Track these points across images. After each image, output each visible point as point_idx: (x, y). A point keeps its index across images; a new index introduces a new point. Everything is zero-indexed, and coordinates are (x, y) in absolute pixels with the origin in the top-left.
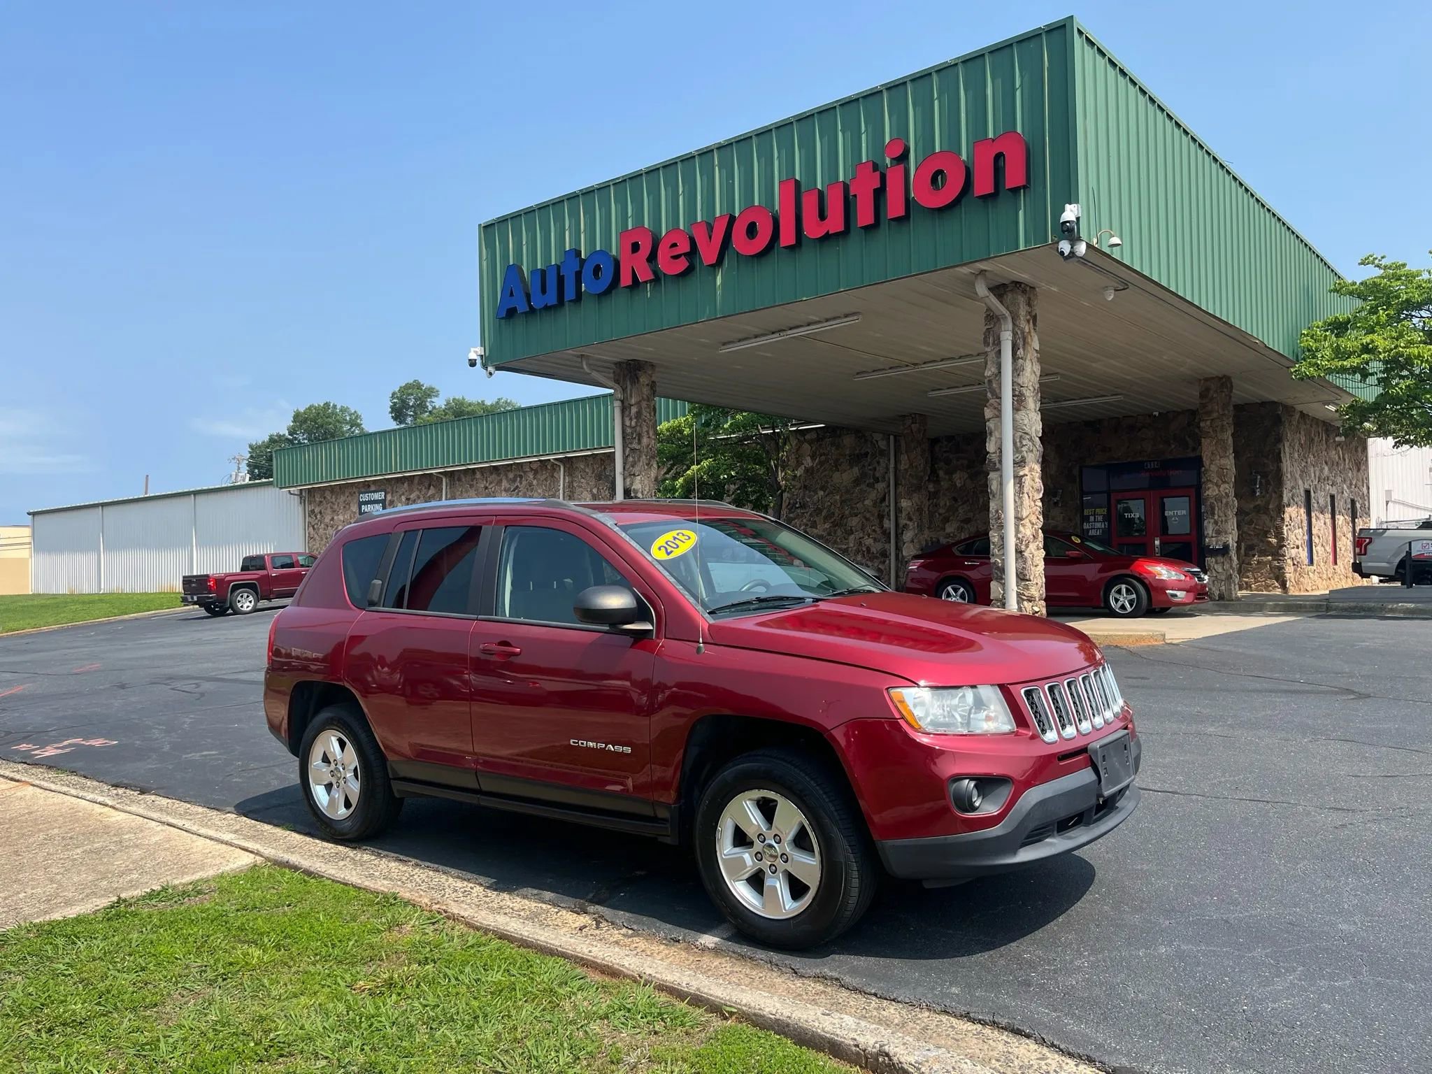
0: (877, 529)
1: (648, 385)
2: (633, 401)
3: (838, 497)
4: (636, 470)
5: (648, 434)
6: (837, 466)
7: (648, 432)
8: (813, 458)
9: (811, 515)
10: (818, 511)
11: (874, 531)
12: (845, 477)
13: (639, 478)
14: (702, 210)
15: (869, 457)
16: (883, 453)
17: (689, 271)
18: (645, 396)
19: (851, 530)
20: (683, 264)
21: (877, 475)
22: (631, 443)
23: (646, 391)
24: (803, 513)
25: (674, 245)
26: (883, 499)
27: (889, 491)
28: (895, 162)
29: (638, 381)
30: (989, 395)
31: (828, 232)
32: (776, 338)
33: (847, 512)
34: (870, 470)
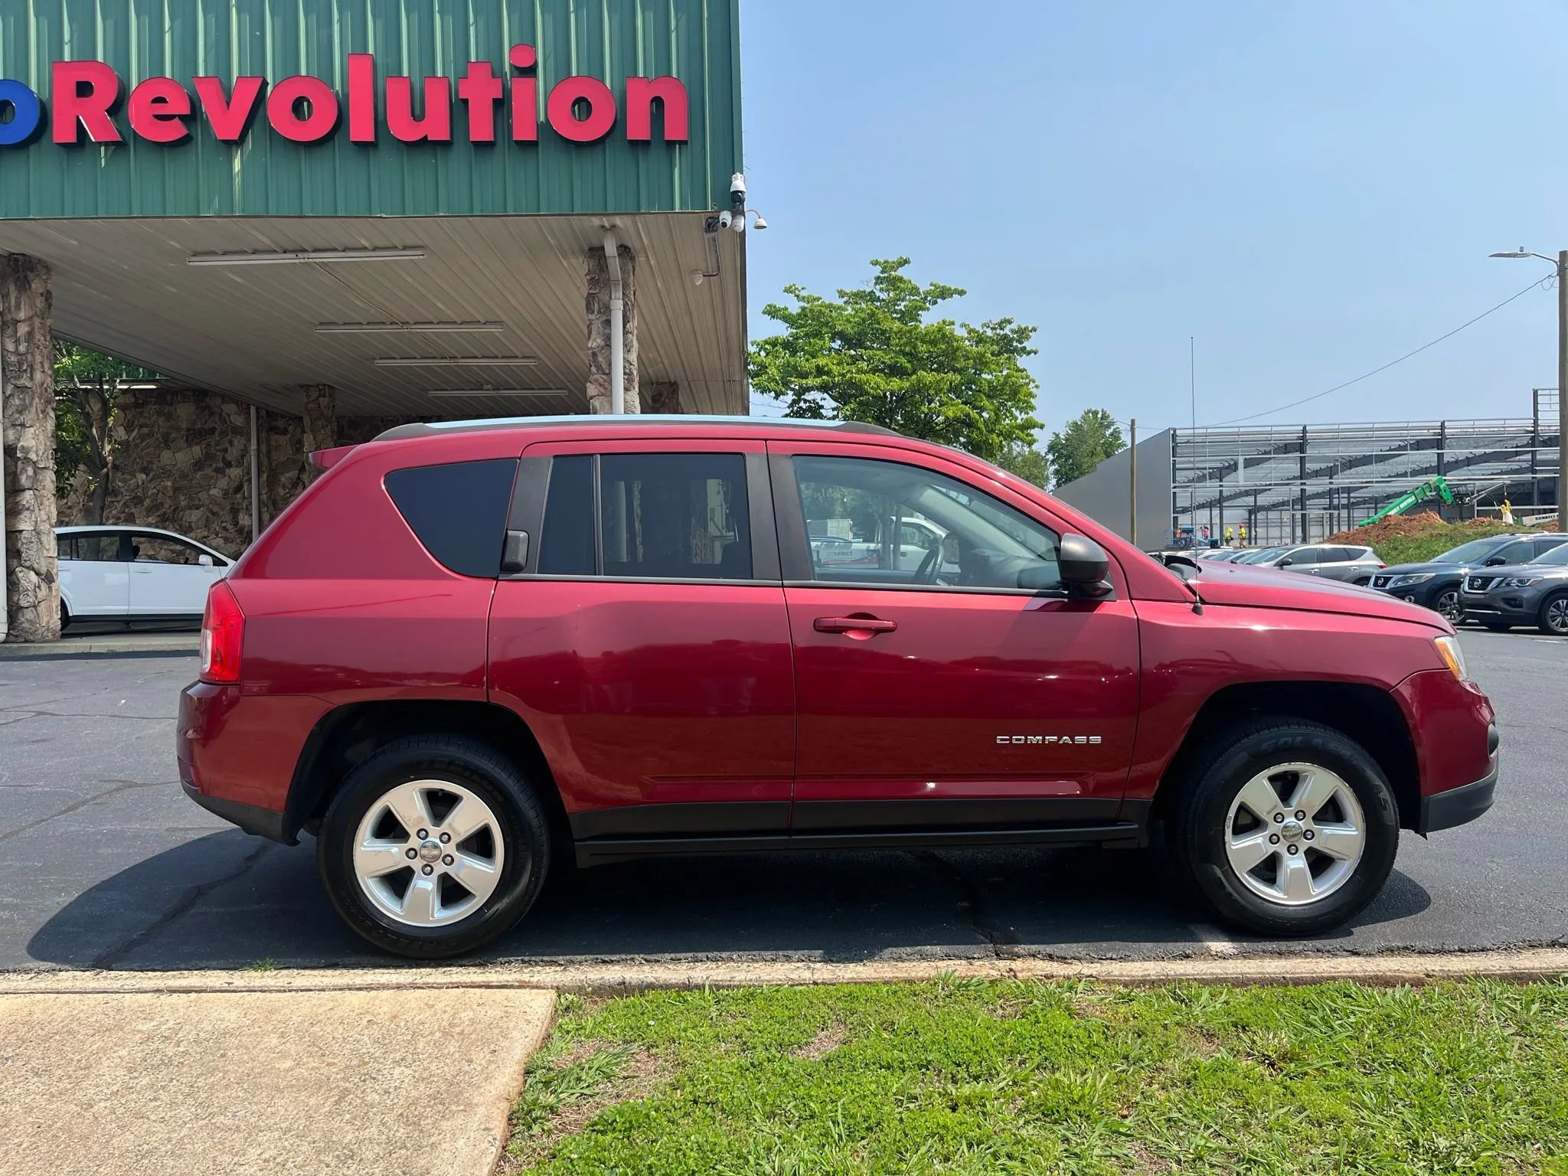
0: (229, 527)
1: (42, 294)
2: (22, 315)
3: (169, 484)
4: (28, 417)
5: (43, 366)
6: (167, 442)
7: (42, 363)
8: (129, 428)
9: (125, 505)
10: (137, 501)
11: (225, 528)
12: (182, 457)
13: (32, 430)
14: (205, 61)
15: (217, 433)
16: (242, 432)
17: (185, 141)
18: (39, 313)
19: (190, 527)
20: (175, 131)
21: (229, 458)
22: (19, 378)
23: (40, 303)
24: (113, 502)
25: (160, 100)
26: (239, 488)
27: (250, 480)
28: (516, 73)
29: (30, 287)
30: (593, 369)
31: (426, 137)
32: (289, 259)
33: (183, 503)
34: (219, 451)
